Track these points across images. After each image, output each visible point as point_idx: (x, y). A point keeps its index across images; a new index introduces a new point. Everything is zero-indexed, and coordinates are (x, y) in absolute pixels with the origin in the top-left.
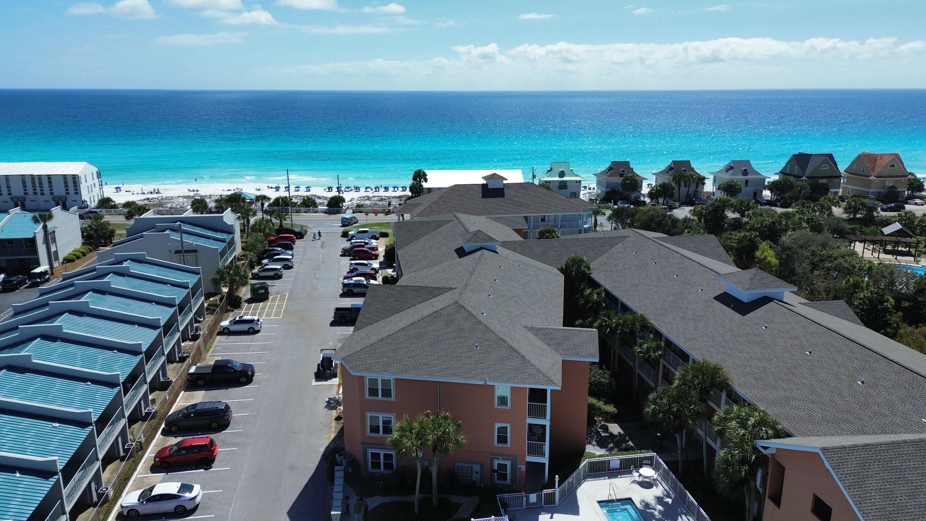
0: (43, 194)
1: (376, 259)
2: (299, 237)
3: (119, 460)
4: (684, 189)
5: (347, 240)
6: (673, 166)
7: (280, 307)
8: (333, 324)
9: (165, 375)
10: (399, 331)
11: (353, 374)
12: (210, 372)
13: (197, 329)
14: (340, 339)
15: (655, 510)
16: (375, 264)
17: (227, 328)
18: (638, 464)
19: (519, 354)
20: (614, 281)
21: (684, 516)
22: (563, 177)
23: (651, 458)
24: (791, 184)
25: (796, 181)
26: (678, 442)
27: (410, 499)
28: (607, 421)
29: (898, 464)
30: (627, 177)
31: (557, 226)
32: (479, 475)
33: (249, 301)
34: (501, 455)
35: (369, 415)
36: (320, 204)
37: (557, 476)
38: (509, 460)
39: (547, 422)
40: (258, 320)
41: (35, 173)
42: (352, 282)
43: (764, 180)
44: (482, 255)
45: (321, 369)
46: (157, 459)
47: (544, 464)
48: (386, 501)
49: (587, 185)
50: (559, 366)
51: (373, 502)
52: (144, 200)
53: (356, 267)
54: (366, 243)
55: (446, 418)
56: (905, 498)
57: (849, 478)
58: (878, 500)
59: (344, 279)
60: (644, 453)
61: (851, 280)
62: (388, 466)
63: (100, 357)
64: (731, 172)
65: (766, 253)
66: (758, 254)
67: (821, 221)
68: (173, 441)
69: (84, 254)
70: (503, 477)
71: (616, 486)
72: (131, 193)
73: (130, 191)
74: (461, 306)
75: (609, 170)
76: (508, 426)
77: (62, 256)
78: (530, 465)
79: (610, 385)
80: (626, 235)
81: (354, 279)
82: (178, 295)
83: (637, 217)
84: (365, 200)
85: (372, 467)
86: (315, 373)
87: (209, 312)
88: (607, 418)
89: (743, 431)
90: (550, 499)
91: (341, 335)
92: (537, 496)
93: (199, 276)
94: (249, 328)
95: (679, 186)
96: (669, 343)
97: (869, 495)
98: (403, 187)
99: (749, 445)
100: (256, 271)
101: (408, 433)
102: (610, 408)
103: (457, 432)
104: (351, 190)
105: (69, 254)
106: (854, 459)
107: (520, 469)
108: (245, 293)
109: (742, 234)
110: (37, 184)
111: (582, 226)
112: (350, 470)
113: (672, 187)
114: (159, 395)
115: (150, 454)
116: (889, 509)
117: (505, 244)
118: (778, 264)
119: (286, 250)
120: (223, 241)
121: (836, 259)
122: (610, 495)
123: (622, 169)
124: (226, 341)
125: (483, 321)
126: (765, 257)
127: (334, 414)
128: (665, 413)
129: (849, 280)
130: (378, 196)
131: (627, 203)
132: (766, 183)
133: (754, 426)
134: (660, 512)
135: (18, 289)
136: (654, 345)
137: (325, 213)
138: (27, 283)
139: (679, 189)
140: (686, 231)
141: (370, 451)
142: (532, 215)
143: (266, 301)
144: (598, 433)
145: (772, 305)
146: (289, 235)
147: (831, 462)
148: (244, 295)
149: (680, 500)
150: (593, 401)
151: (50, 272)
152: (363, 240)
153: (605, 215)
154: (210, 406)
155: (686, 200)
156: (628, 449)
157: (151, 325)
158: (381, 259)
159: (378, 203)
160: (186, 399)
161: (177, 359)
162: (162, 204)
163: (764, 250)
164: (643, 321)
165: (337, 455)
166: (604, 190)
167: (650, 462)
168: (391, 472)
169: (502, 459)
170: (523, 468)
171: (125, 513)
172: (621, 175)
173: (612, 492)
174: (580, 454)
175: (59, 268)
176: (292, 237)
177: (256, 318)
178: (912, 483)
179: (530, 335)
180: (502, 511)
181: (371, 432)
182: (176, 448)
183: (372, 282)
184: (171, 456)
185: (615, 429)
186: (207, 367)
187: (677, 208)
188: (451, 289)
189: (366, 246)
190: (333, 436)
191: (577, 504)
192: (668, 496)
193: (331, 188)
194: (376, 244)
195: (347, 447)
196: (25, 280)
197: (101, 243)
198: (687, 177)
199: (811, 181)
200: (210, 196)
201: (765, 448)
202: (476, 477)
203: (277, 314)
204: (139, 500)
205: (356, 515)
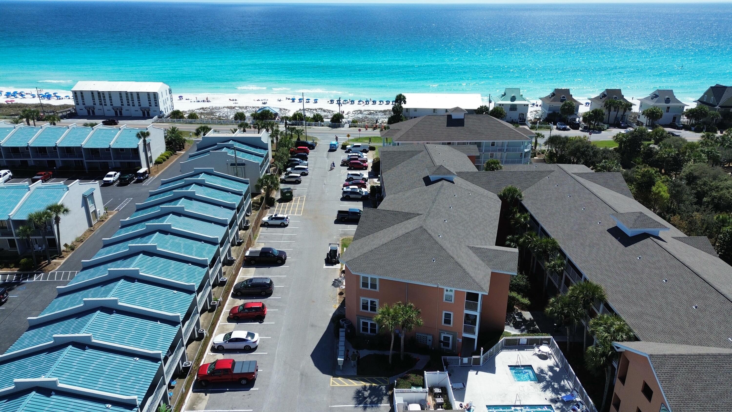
0: (134, 105)
1: (366, 169)
2: (311, 148)
3: (207, 312)
4: (613, 113)
5: (346, 152)
6: (606, 93)
7: (300, 206)
8: (337, 222)
9: (230, 255)
10: (383, 245)
11: (353, 273)
12: (259, 255)
13: (247, 222)
14: (341, 234)
15: (547, 375)
16: (365, 174)
17: (267, 222)
18: (539, 343)
19: (462, 268)
20: (538, 208)
21: (565, 381)
22: (513, 101)
23: (549, 340)
24: (705, 112)
25: (710, 110)
26: (568, 332)
27: (386, 353)
28: (523, 309)
29: (700, 369)
30: (566, 103)
31: (504, 150)
32: (431, 342)
33: (280, 201)
34: (446, 331)
35: (362, 298)
36: (325, 117)
37: (482, 348)
38: (452, 334)
39: (477, 314)
40: (287, 218)
41: (129, 90)
42: (349, 190)
43: (683, 107)
44: (442, 185)
45: (330, 258)
46: (231, 314)
47: (475, 339)
48: (371, 354)
49: (535, 103)
50: (489, 278)
51: (364, 353)
52: (200, 109)
53: (352, 176)
54: (359, 157)
55: (411, 307)
56: (698, 391)
57: (664, 375)
58: (680, 391)
59: (344, 186)
60: (545, 335)
61: (721, 217)
62: (373, 331)
63: (194, 246)
64: (655, 99)
65: (660, 189)
66: (654, 189)
67: (718, 153)
68: (240, 302)
69: (168, 158)
70: (447, 344)
71: (522, 356)
72: (189, 101)
73: (188, 99)
74: (425, 229)
75: (552, 96)
76: (452, 314)
77: (154, 159)
78: (465, 339)
79: (526, 286)
80: (552, 169)
81: (351, 187)
82: (236, 200)
83: (567, 145)
84: (358, 114)
85: (363, 330)
86: (325, 259)
87: (254, 208)
88: (523, 307)
89: (606, 334)
90: (477, 362)
91: (342, 231)
92: (469, 359)
93: (248, 185)
94: (281, 223)
95: (610, 111)
96: (570, 262)
97: (675, 387)
98: (387, 101)
99: (608, 344)
100: (283, 177)
101: (387, 316)
102: (526, 301)
103: (418, 316)
104: (348, 103)
105: (158, 158)
106: (670, 364)
107: (458, 341)
108: (276, 195)
109: (646, 170)
110: (130, 99)
111: (523, 150)
112: (349, 331)
113: (602, 113)
114: (227, 269)
115: (226, 310)
116: (686, 397)
117: (460, 174)
118: (669, 197)
119: (303, 160)
120: (261, 156)
121: (722, 189)
122: (517, 362)
123: (563, 96)
124: (266, 231)
125: (439, 242)
126: (659, 192)
127: (338, 290)
128: (559, 313)
129: (719, 216)
130: (368, 111)
131: (564, 125)
132: (685, 110)
133: (614, 332)
134: (550, 377)
135: (129, 184)
136: (559, 262)
137: (329, 126)
138: (134, 180)
139: (609, 113)
140: (604, 161)
141: (362, 321)
142: (484, 141)
143: (291, 202)
144: (515, 318)
145: (648, 241)
146: (304, 147)
147: (654, 364)
148: (276, 196)
149: (564, 370)
150: (514, 294)
151: (148, 172)
152: (357, 154)
153: (544, 137)
154: (260, 281)
155: (615, 122)
156: (535, 332)
157: (222, 224)
158: (370, 169)
159: (368, 116)
160: (245, 273)
161: (236, 244)
162: (213, 113)
163: (659, 186)
164: (554, 244)
165: (340, 320)
166: (547, 112)
167: (548, 342)
168: (374, 334)
169: (447, 334)
170: (460, 340)
171: (216, 347)
172: (562, 101)
173: (519, 360)
174: (500, 332)
175: (153, 168)
176: (307, 149)
177: (285, 216)
178: (706, 382)
179: (470, 252)
180: (445, 367)
181: (363, 309)
182: (241, 308)
183: (363, 190)
184: (239, 312)
185: (527, 315)
186: (256, 252)
187: (605, 130)
188: (418, 214)
189: (359, 159)
190: (337, 306)
191: (495, 366)
192: (557, 366)
193: (333, 101)
194: (366, 157)
195: (347, 316)
196: (133, 177)
197: (177, 148)
198: (616, 103)
199: (723, 110)
200: (246, 107)
201: (618, 348)
202: (429, 343)
203: (299, 212)
204: (224, 340)
205: (352, 362)
